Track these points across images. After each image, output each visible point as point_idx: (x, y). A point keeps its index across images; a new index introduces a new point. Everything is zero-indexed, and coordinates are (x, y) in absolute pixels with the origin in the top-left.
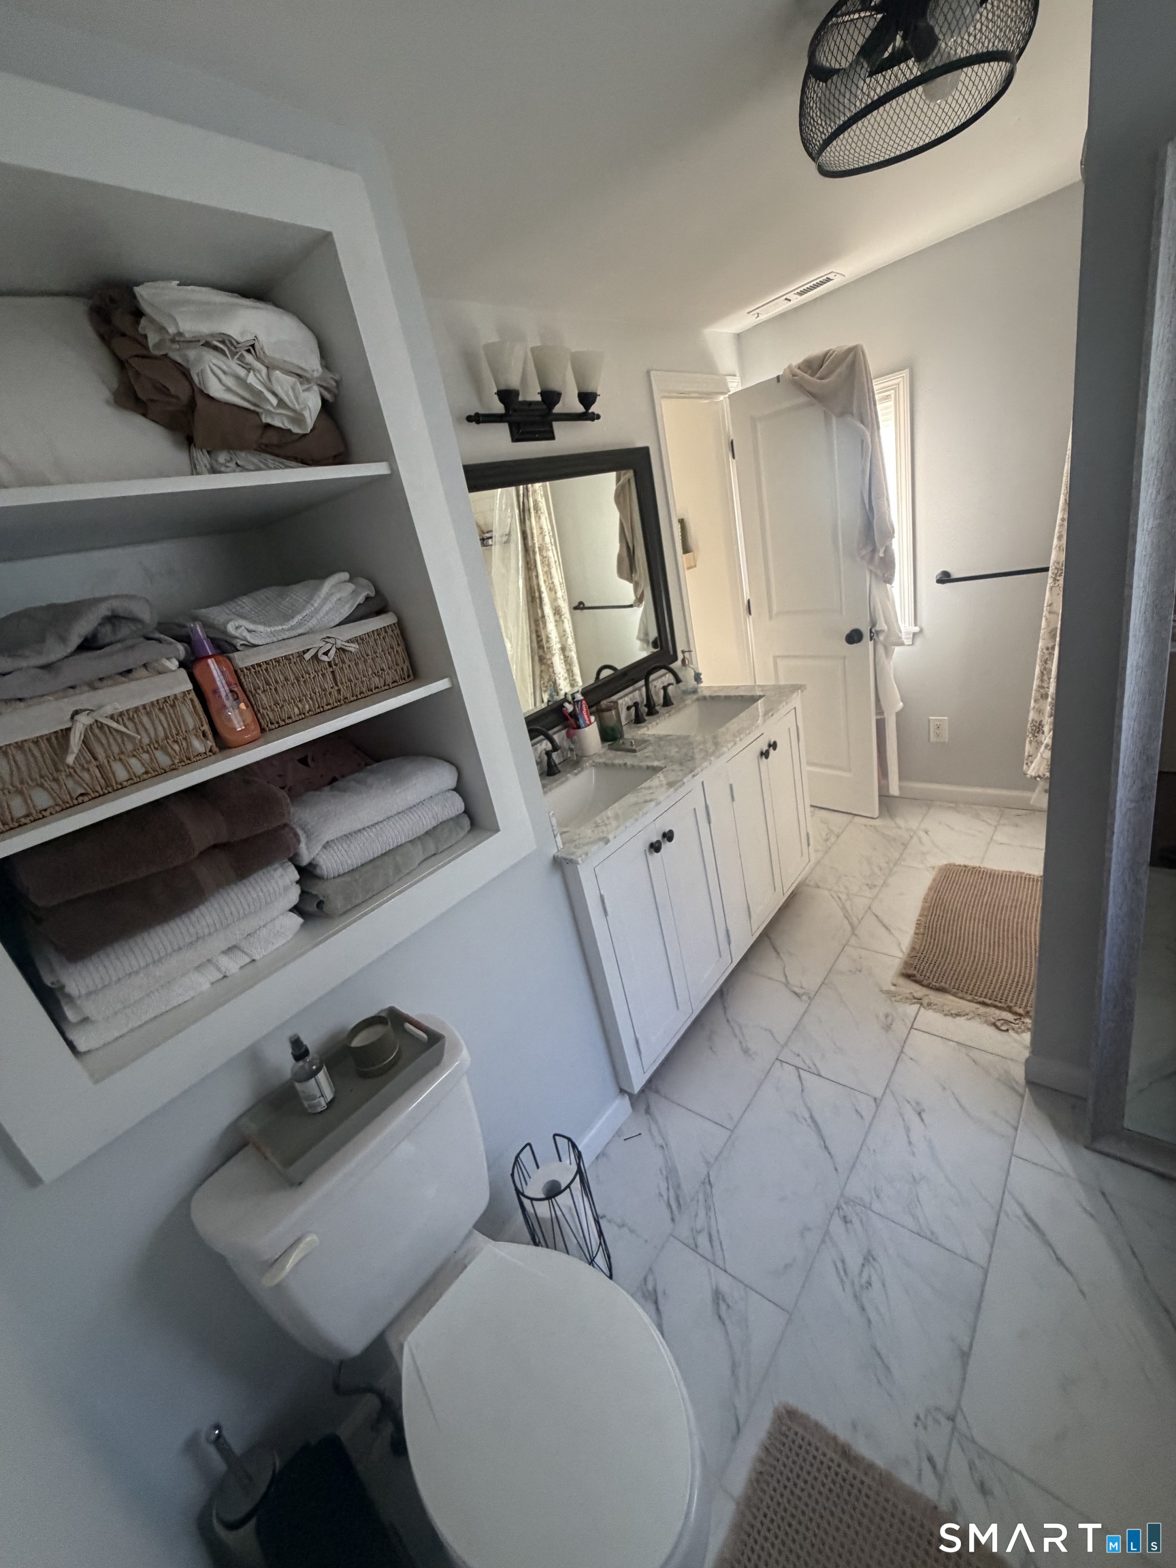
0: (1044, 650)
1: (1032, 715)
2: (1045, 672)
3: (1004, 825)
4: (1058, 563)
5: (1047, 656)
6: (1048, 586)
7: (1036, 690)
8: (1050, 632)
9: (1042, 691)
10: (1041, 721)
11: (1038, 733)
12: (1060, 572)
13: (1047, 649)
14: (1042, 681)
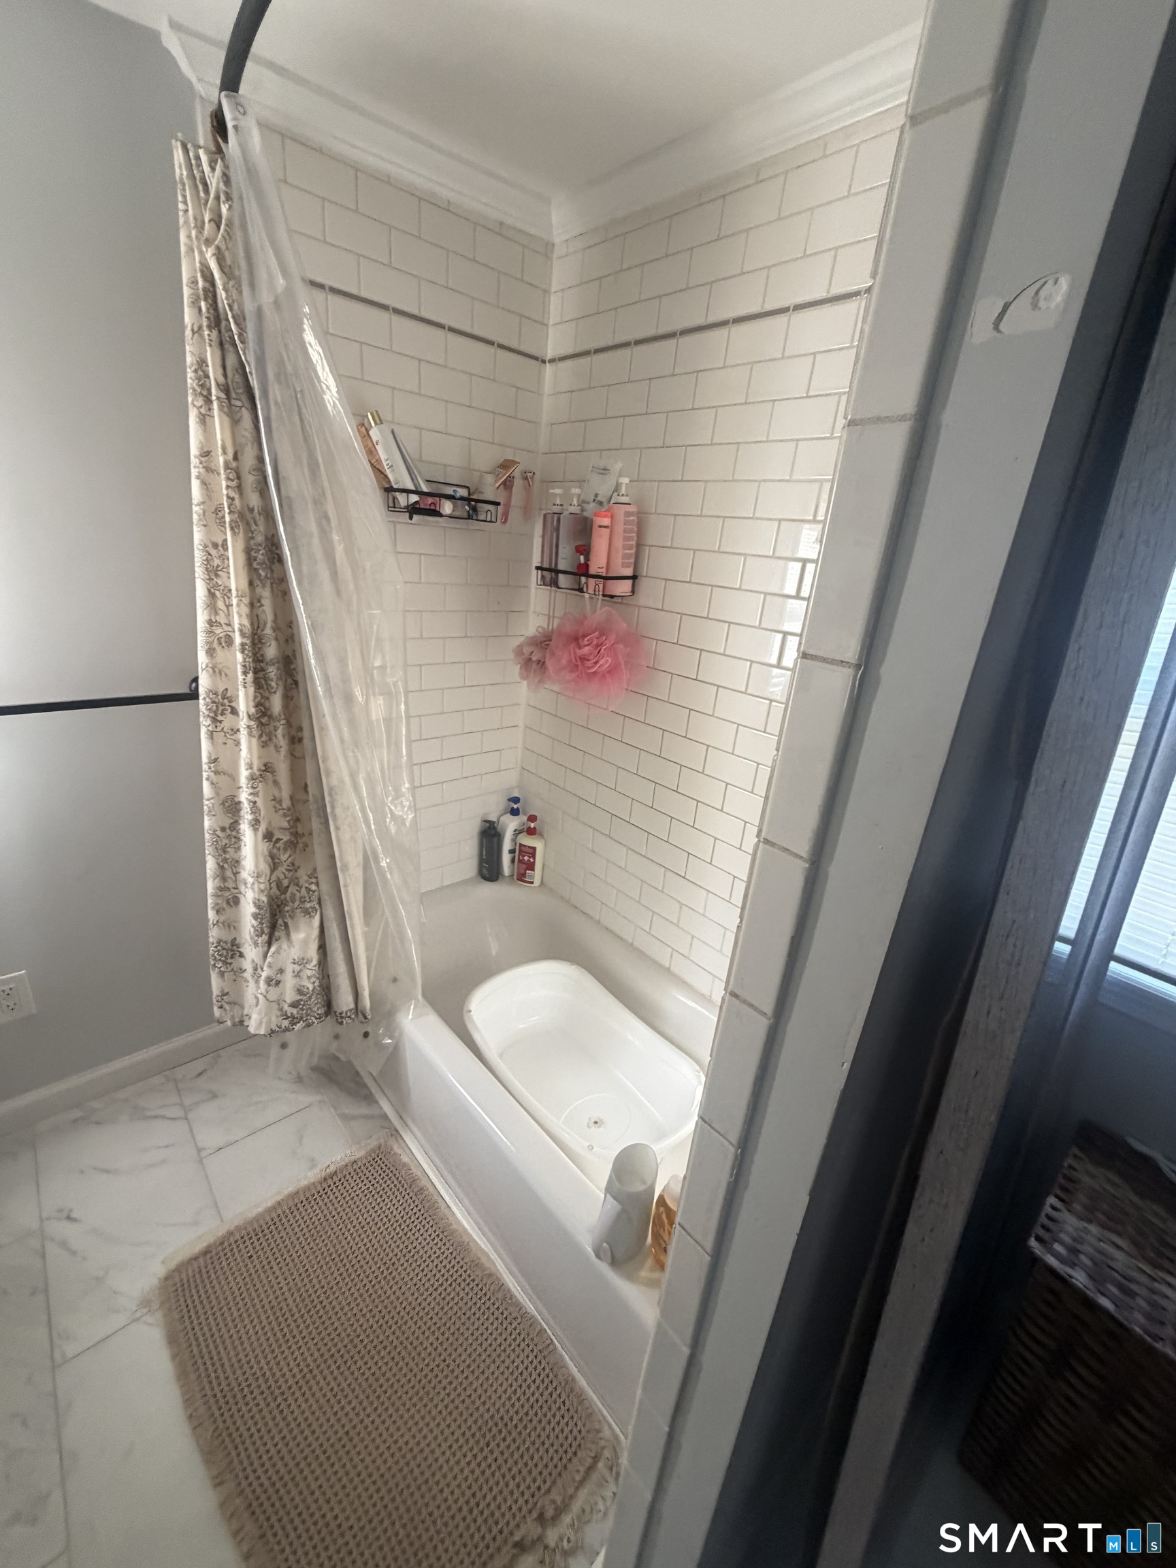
0: (219, 833)
1: (214, 934)
2: (226, 866)
3: (197, 1103)
4: (216, 694)
5: (225, 841)
6: (203, 730)
7: (215, 895)
8: (223, 804)
9: (227, 894)
10: (235, 939)
11: (232, 957)
12: (221, 708)
13: (223, 829)
14: (224, 879)
